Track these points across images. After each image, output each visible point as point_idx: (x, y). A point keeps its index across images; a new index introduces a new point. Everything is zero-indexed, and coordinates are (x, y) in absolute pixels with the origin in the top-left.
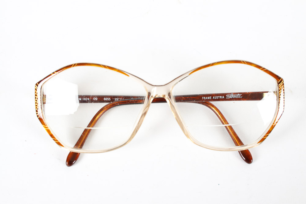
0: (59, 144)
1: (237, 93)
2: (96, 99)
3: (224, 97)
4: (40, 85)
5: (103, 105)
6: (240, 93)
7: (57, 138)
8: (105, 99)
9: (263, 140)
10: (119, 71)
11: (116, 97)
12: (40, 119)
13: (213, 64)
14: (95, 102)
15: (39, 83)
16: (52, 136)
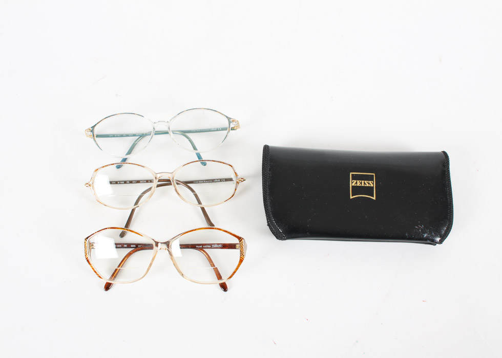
0: (100, 277)
1: (219, 244)
2: (126, 246)
3: (211, 246)
4: (87, 240)
5: (130, 250)
6: (221, 244)
7: (98, 274)
8: (132, 246)
9: (230, 277)
10: (136, 233)
11: (140, 244)
12: (88, 261)
13: (195, 230)
14: (125, 248)
15: (87, 238)
16: (95, 271)
